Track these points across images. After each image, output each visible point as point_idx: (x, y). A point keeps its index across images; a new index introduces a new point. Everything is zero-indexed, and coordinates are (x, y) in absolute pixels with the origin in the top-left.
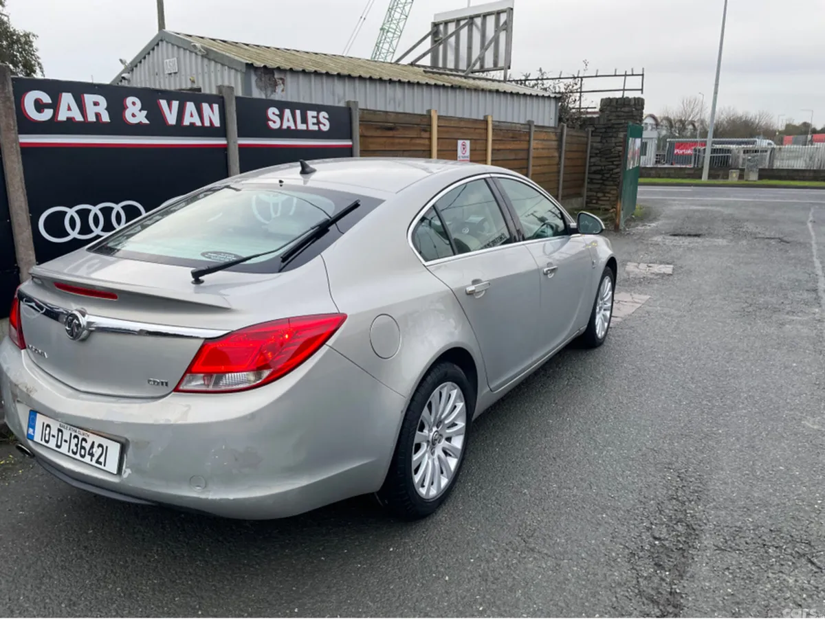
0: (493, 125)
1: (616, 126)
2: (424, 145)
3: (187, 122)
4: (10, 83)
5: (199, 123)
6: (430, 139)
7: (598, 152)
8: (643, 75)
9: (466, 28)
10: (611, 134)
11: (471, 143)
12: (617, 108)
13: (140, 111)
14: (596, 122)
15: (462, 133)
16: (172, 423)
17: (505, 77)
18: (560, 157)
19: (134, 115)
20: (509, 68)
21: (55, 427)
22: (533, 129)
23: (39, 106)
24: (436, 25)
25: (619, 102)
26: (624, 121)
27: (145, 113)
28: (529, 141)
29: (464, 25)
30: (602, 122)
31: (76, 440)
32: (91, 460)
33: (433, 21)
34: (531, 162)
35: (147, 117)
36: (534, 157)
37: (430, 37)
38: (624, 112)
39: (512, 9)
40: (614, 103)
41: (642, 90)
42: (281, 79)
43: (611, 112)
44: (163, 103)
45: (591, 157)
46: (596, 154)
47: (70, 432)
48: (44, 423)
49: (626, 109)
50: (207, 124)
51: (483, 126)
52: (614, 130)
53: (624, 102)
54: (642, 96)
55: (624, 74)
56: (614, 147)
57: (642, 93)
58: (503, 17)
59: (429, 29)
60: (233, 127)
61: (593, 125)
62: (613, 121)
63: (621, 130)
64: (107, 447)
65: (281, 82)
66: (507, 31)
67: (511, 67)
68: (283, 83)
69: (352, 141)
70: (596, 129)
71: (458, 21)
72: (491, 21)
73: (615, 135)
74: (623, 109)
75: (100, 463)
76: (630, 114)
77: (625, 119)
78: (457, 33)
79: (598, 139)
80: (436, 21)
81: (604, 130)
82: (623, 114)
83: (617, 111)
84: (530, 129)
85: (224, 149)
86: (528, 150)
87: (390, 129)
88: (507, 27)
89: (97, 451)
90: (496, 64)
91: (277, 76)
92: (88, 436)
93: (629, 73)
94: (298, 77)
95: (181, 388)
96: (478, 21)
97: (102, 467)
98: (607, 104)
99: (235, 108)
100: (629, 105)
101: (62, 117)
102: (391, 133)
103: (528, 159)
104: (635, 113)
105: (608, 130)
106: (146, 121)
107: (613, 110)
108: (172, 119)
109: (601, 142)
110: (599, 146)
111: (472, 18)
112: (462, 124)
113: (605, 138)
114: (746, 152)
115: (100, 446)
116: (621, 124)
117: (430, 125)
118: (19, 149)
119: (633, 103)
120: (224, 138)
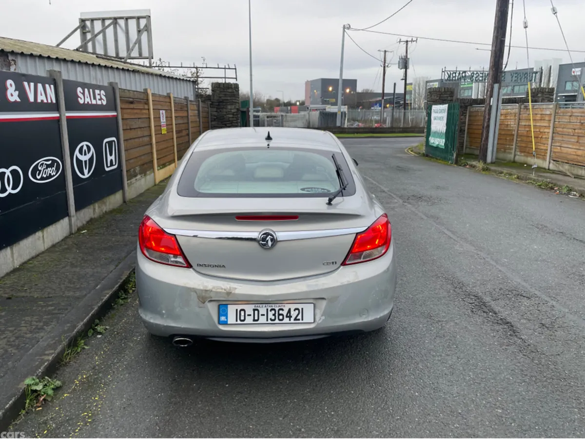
0: (174, 100)
1: (225, 101)
2: (146, 114)
3: (39, 100)
5: (45, 101)
6: (149, 109)
7: (215, 118)
8: (235, 69)
9: (112, 27)
10: (222, 107)
11: (165, 112)
12: (224, 89)
14: (212, 98)
15: (161, 105)
16: (351, 282)
17: (150, 63)
18: (200, 121)
20: (152, 58)
21: (249, 309)
22: (189, 103)
24: (83, 21)
25: (225, 85)
26: (229, 98)
27: (17, 93)
28: (187, 111)
29: (109, 25)
30: (216, 98)
31: (273, 312)
32: (290, 320)
33: (80, 17)
34: (190, 125)
35: (19, 96)
36: (191, 122)
37: (79, 30)
38: (229, 92)
39: (150, 17)
40: (222, 86)
41: (236, 78)
42: (13, 60)
43: (221, 92)
44: (26, 84)
45: (211, 121)
46: (215, 119)
47: (266, 309)
48: (237, 310)
49: (230, 90)
50: (50, 101)
51: (168, 100)
52: (224, 104)
53: (227, 86)
54: (237, 82)
55: (224, 67)
56: (225, 115)
57: (237, 80)
58: (143, 22)
59: (78, 24)
60: (63, 102)
61: (210, 100)
62: (222, 98)
63: (228, 104)
64: (302, 309)
65: (13, 63)
66: (148, 32)
67: (154, 57)
68: (15, 64)
69: (117, 112)
70: (212, 102)
71: (103, 20)
72: (132, 24)
73: (225, 107)
74: (228, 90)
75: (299, 320)
76: (232, 94)
77: (230, 97)
78: (103, 31)
79: (215, 110)
80: (83, 17)
81: (217, 104)
82: (228, 93)
83: (224, 92)
84: (187, 102)
86: (187, 117)
87: (132, 103)
88: (148, 28)
89: (294, 314)
90: (140, 54)
91: (10, 58)
92: (285, 306)
93: (227, 67)
94: (26, 59)
95: (347, 263)
96: (122, 22)
97: (301, 321)
98: (216, 87)
99: (63, 88)
100: (231, 88)
102: (132, 106)
103: (188, 123)
104: (235, 93)
105: (221, 104)
106: (19, 100)
107: (222, 90)
109: (216, 111)
110: (215, 113)
111: (116, 19)
112: (161, 99)
113: (219, 108)
114: (268, 117)
115: (295, 310)
116: (228, 100)
117: (148, 100)
119: (233, 86)
120: (58, 112)
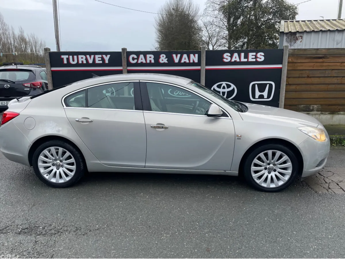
3: (183, 61)
4: (126, 53)
5: (188, 62)
13: (165, 59)
19: (162, 60)
23: (133, 59)
27: (167, 59)
35: (167, 61)
42: (300, 36)
44: (174, 55)
50: (192, 62)
60: (204, 61)
65: (300, 38)
69: (282, 65)
85: (199, 71)
87: (320, 58)
91: (298, 35)
94: (310, 35)
99: (205, 55)
101: (139, 62)
102: (321, 60)
106: (167, 62)
108: (176, 60)
118: (127, 71)
